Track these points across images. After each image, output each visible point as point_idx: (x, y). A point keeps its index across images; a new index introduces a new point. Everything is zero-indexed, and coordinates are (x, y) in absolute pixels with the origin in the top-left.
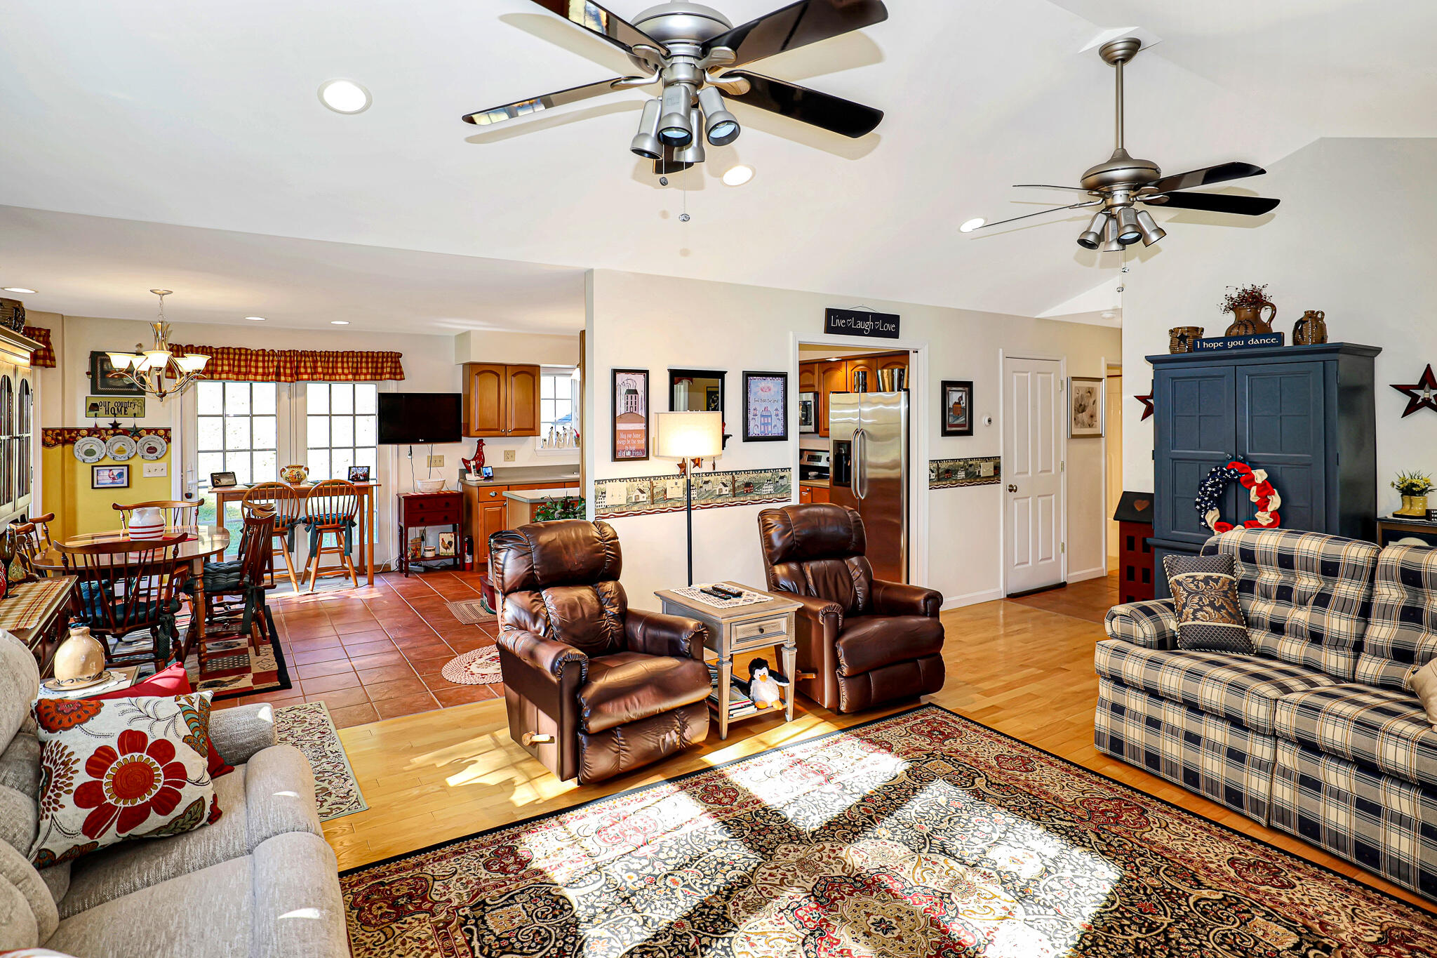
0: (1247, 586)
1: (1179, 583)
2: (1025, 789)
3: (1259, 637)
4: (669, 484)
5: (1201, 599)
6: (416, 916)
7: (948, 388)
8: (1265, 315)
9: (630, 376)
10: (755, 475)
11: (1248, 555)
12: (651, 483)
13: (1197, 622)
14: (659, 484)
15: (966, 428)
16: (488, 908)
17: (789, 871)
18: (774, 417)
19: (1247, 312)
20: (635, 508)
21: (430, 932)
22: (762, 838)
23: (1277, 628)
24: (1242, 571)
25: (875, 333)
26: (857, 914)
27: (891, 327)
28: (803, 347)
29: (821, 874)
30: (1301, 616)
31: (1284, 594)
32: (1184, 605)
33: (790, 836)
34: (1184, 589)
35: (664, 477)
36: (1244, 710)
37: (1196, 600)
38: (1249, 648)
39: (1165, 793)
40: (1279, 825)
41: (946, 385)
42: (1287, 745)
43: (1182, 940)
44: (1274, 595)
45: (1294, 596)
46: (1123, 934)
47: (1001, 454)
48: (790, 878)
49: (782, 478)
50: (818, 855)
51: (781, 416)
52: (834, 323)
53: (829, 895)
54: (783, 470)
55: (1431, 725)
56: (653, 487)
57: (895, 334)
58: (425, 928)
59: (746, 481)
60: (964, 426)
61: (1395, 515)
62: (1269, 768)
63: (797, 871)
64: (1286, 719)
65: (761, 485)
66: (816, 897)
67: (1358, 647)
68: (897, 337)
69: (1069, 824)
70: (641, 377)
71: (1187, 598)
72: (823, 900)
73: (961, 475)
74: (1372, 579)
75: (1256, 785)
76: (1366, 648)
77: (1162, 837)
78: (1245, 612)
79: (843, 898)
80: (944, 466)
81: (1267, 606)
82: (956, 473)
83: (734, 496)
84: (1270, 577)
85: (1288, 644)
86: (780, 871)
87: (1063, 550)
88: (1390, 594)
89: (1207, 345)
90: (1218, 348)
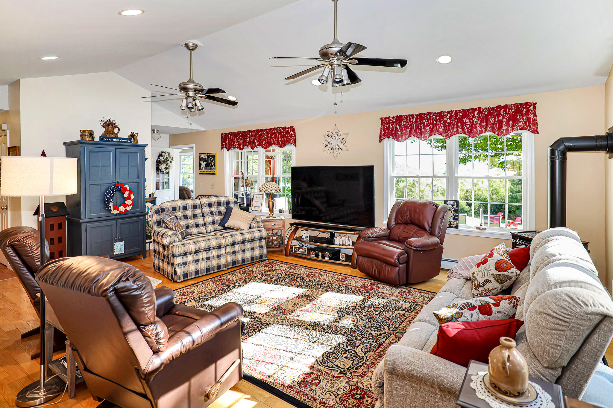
6: (362, 387)
8: (116, 130)
11: (174, 209)
16: (342, 370)
19: (110, 129)
21: (365, 378)
23: (188, 227)
31: (185, 217)
36: (221, 243)
38: (189, 234)
42: (229, 247)
44: (183, 218)
45: (188, 217)
58: (365, 380)
62: (226, 254)
67: (205, 224)
74: (201, 207)
75: (223, 261)
76: (207, 224)
81: (183, 222)
84: (180, 214)
88: (206, 210)
89: (103, 139)
90: (110, 141)
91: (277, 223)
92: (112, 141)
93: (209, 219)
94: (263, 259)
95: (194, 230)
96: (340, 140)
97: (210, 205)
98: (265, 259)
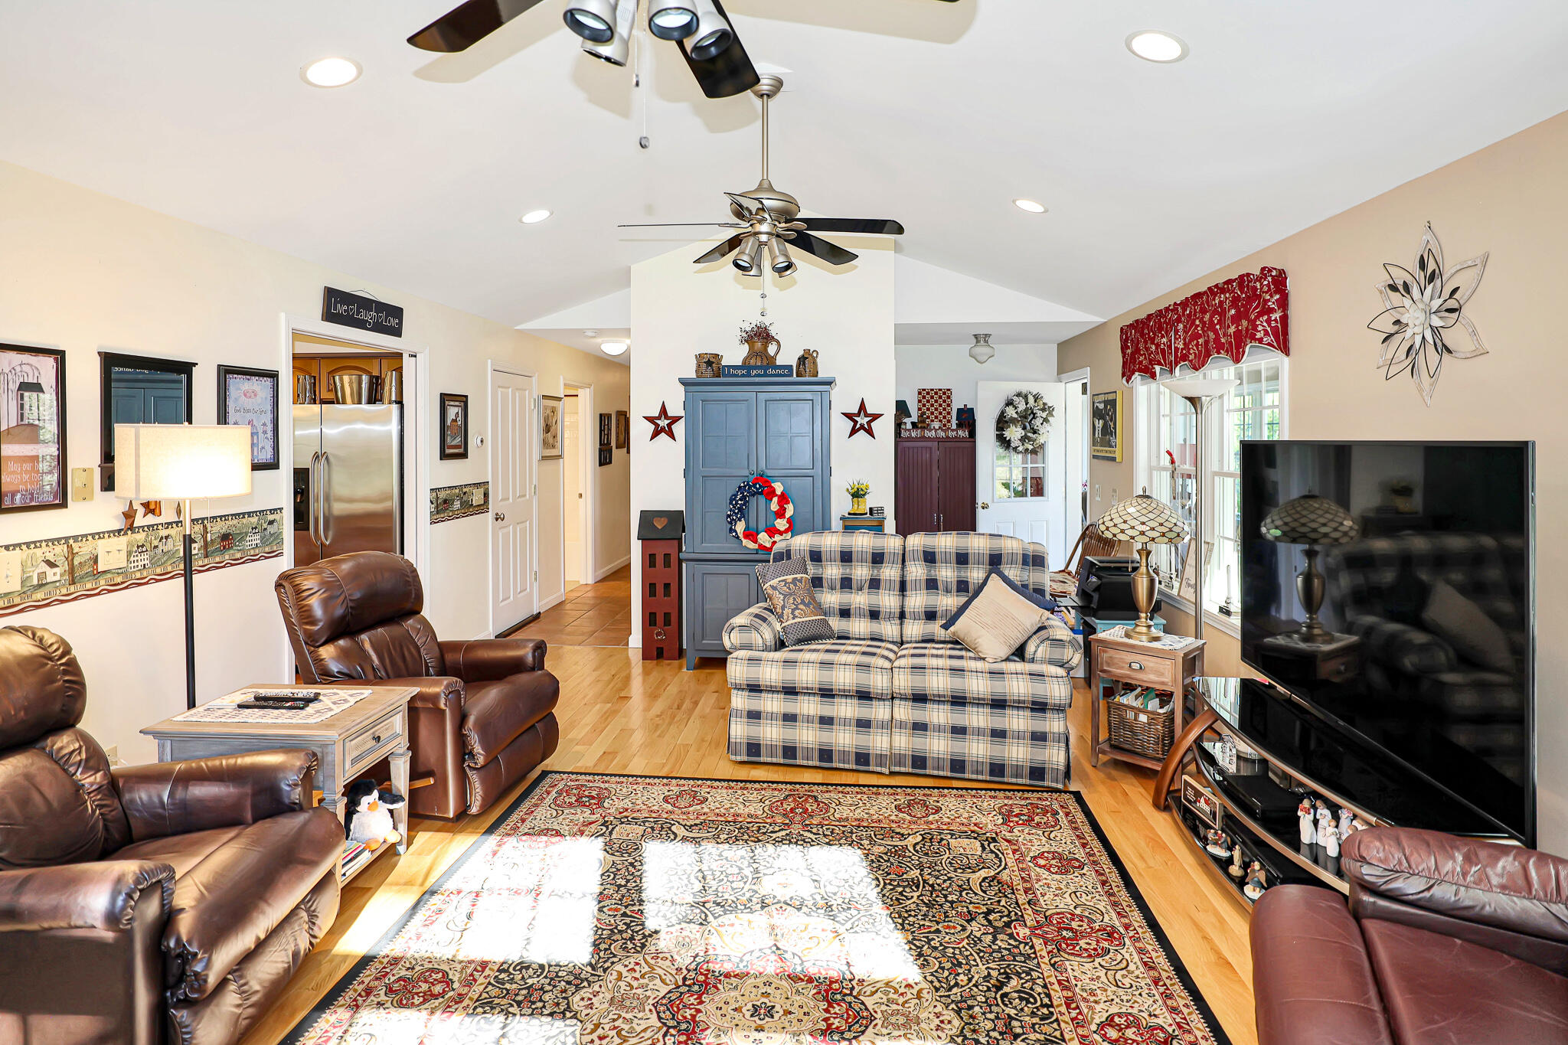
0: (817, 582)
1: (774, 588)
2: (719, 818)
3: (836, 624)
4: (102, 546)
5: (794, 599)
7: (447, 403)
8: (772, 349)
9: (26, 358)
10: (235, 522)
11: (816, 556)
12: (70, 547)
13: (797, 620)
14: (84, 550)
15: (461, 450)
17: (614, 1020)
18: (261, 435)
19: (759, 345)
20: (39, 595)
22: (540, 1005)
23: (845, 613)
24: (812, 570)
25: (379, 328)
26: (728, 1016)
27: (394, 322)
28: (297, 335)
29: (651, 1001)
30: (860, 600)
31: (846, 583)
32: (783, 608)
33: (569, 983)
34: (780, 593)
35: (93, 535)
36: (872, 684)
37: (791, 601)
38: (830, 635)
39: (808, 776)
40: (897, 769)
41: (445, 399)
42: (903, 703)
43: (938, 881)
44: (838, 586)
45: (854, 585)
46: (908, 899)
47: (490, 480)
48: (626, 1027)
49: (271, 523)
50: (622, 984)
51: (270, 434)
52: (335, 309)
53: (685, 1018)
54: (273, 511)
55: (984, 659)
56: (71, 554)
57: (397, 332)
59: (223, 531)
60: (458, 447)
61: (849, 514)
62: (890, 725)
63: (624, 1015)
64: (904, 682)
65: (243, 536)
66: (674, 1027)
67: (902, 616)
68: (400, 336)
69: (784, 833)
70: (48, 364)
71: (784, 600)
72: (684, 1026)
73: (457, 505)
74: (904, 561)
75: (879, 742)
76: (907, 615)
77: (844, 812)
78: (819, 604)
79: (699, 1011)
80: (442, 495)
81: (834, 596)
82: (452, 504)
83: (206, 556)
84: (833, 571)
85: (857, 624)
86: (607, 1027)
87: (536, 579)
88: (917, 571)
89: (729, 371)
90: (743, 376)
91: (1151, 665)
92: (748, 375)
93: (917, 601)
94: (1046, 784)
95: (859, 626)
96: (1441, 301)
97: (930, 557)
98: (1054, 785)
